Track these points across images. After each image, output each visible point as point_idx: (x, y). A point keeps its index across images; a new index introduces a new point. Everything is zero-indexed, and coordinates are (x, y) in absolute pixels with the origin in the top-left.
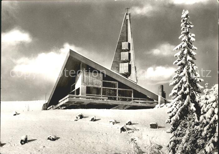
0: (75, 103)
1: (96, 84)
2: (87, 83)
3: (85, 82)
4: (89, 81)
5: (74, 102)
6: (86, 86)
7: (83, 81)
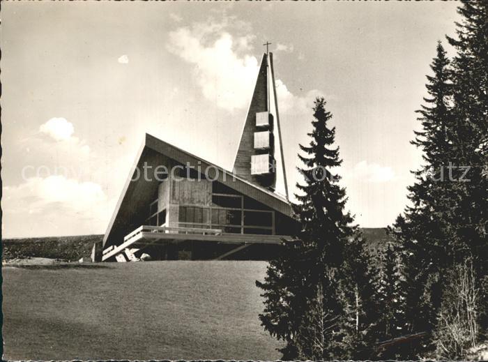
0: (156, 242)
1: (199, 201)
2: (181, 200)
3: (177, 198)
4: (185, 195)
5: (155, 239)
6: (178, 205)
7: (173, 195)
